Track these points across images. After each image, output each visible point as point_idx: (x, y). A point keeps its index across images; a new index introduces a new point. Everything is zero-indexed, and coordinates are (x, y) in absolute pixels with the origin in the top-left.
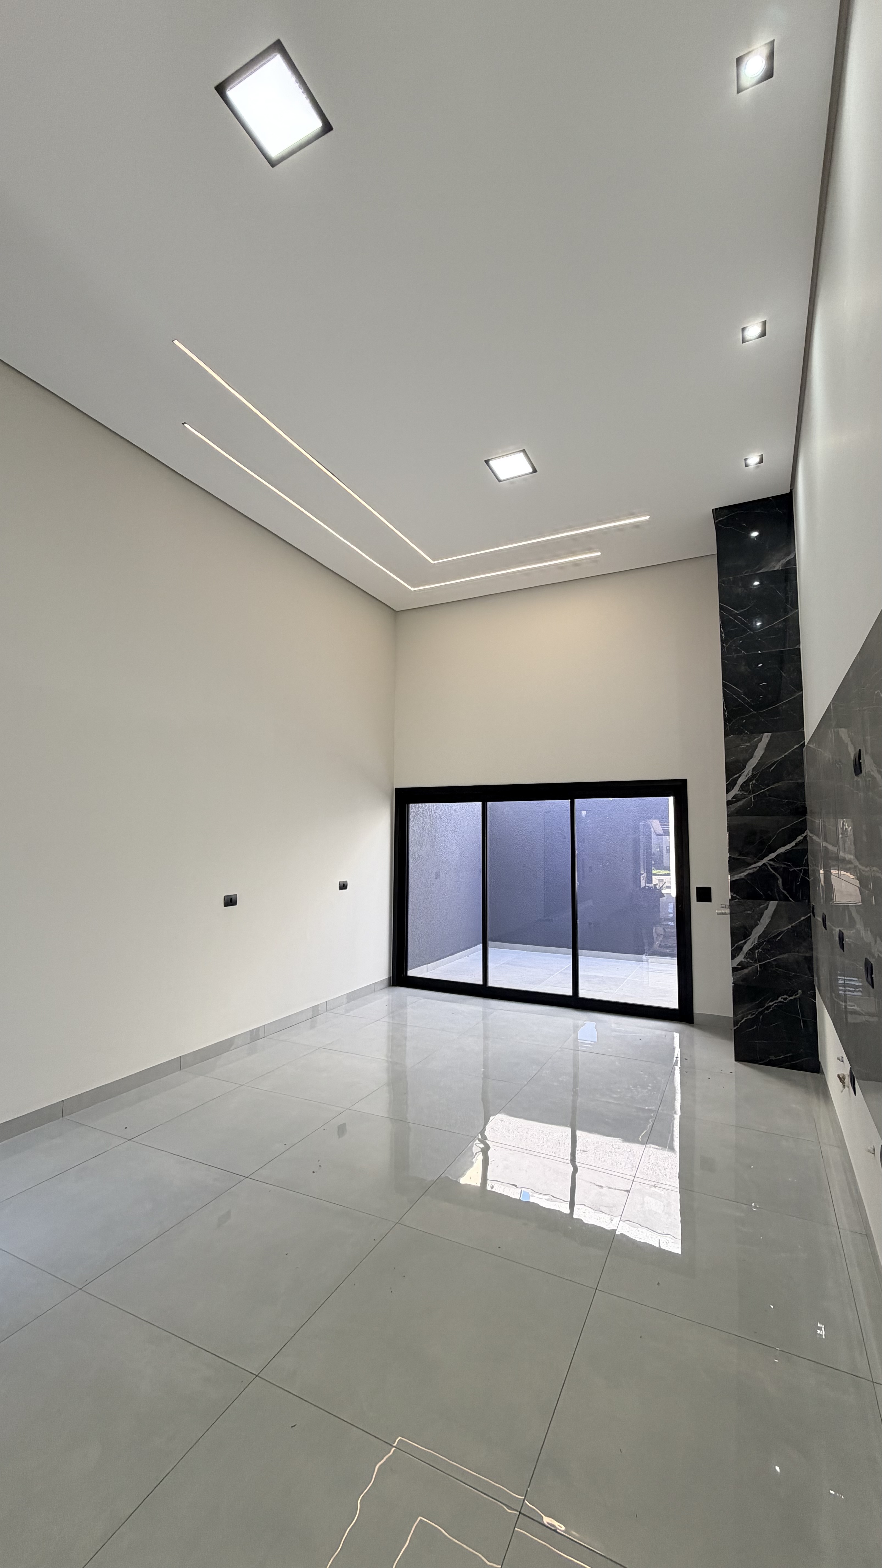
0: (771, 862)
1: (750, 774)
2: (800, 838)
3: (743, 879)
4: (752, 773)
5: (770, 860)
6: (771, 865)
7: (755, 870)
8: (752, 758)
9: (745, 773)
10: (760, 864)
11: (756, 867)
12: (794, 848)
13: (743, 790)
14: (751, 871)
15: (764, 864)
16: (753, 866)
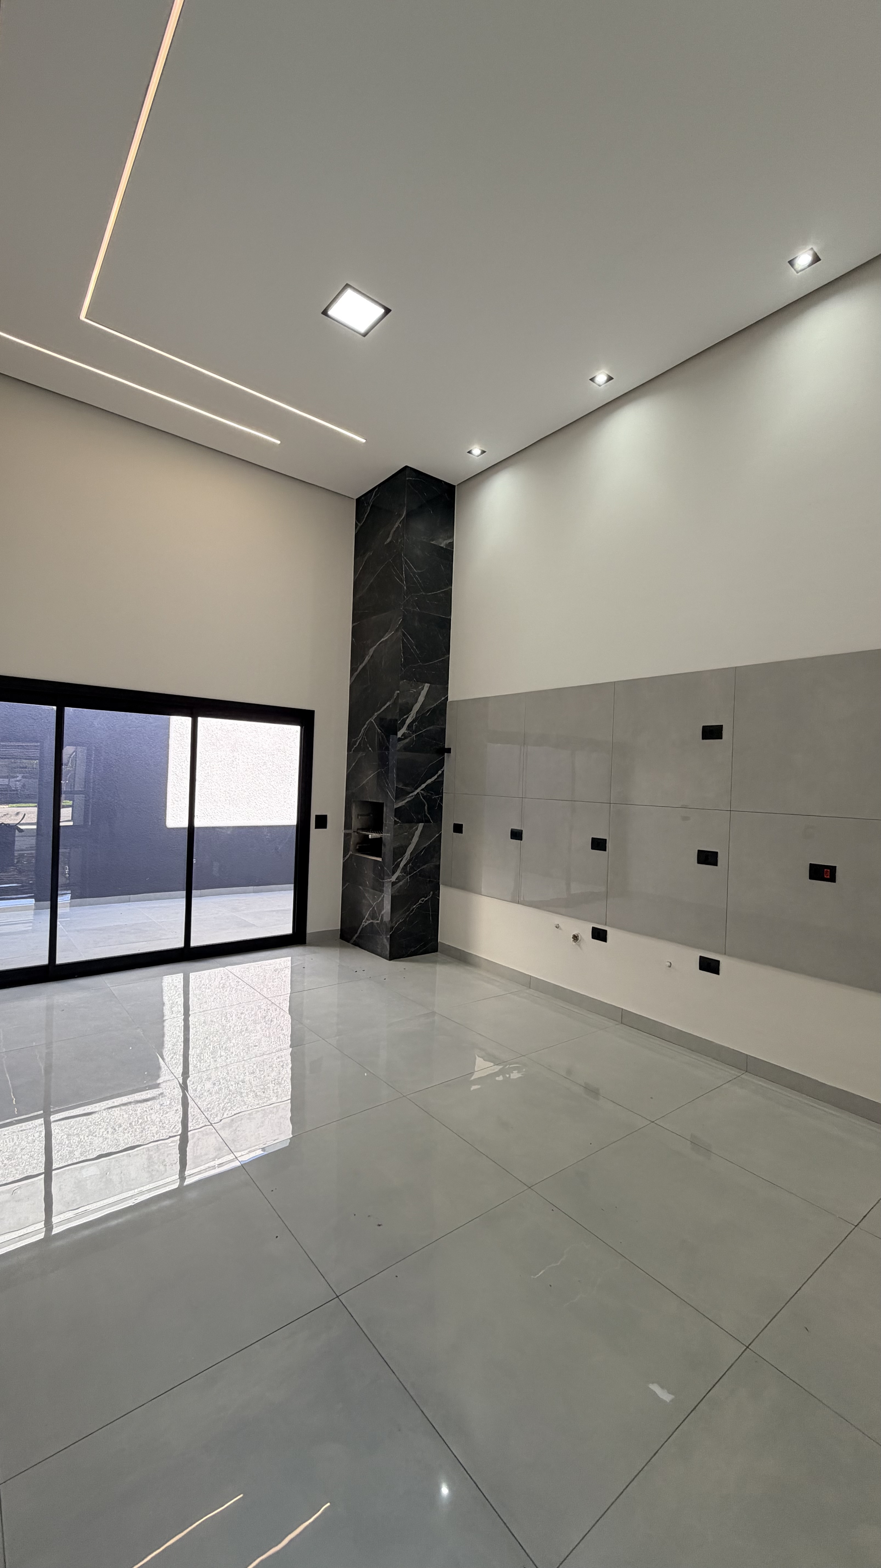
0: (422, 792)
1: (415, 717)
2: (440, 772)
3: (404, 806)
4: (416, 716)
5: (421, 790)
6: (422, 794)
7: (412, 798)
8: (416, 702)
9: (411, 715)
10: (415, 793)
11: (412, 796)
12: (436, 780)
13: (409, 730)
14: (409, 799)
15: (418, 793)
16: (411, 795)
